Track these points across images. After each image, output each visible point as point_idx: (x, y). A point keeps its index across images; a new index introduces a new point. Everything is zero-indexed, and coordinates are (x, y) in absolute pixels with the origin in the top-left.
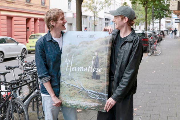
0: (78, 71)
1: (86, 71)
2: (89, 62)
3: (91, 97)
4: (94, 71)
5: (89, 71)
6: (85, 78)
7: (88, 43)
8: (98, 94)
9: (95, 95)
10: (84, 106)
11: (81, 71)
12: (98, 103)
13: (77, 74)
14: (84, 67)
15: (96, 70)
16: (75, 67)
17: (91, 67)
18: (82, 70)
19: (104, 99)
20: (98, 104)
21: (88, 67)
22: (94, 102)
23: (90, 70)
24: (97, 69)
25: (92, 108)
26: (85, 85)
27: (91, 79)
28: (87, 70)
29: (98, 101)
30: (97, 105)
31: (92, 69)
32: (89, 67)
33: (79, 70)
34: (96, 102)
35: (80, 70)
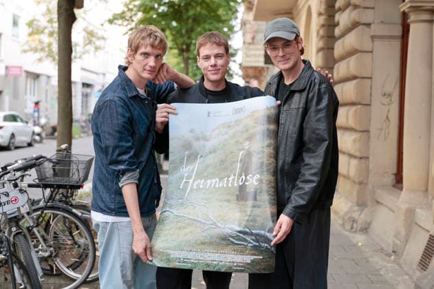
0: (207, 187)
1: (225, 185)
2: (231, 164)
3: (232, 242)
4: (241, 184)
5: (230, 185)
6: (221, 201)
7: (229, 126)
8: (252, 234)
9: (244, 237)
10: (214, 262)
11: (214, 187)
12: (251, 255)
13: (204, 193)
14: (221, 179)
15: (245, 181)
16: (201, 180)
17: (234, 175)
18: (215, 185)
19: (266, 245)
20: (253, 257)
21: (229, 177)
22: (242, 252)
23: (234, 182)
24: (248, 177)
25: (235, 266)
26: (220, 216)
27: (236, 202)
28: (227, 184)
29: (251, 250)
30: (248, 259)
31: (238, 179)
32: (232, 177)
33: (208, 185)
34: (247, 252)
35: (211, 185)
